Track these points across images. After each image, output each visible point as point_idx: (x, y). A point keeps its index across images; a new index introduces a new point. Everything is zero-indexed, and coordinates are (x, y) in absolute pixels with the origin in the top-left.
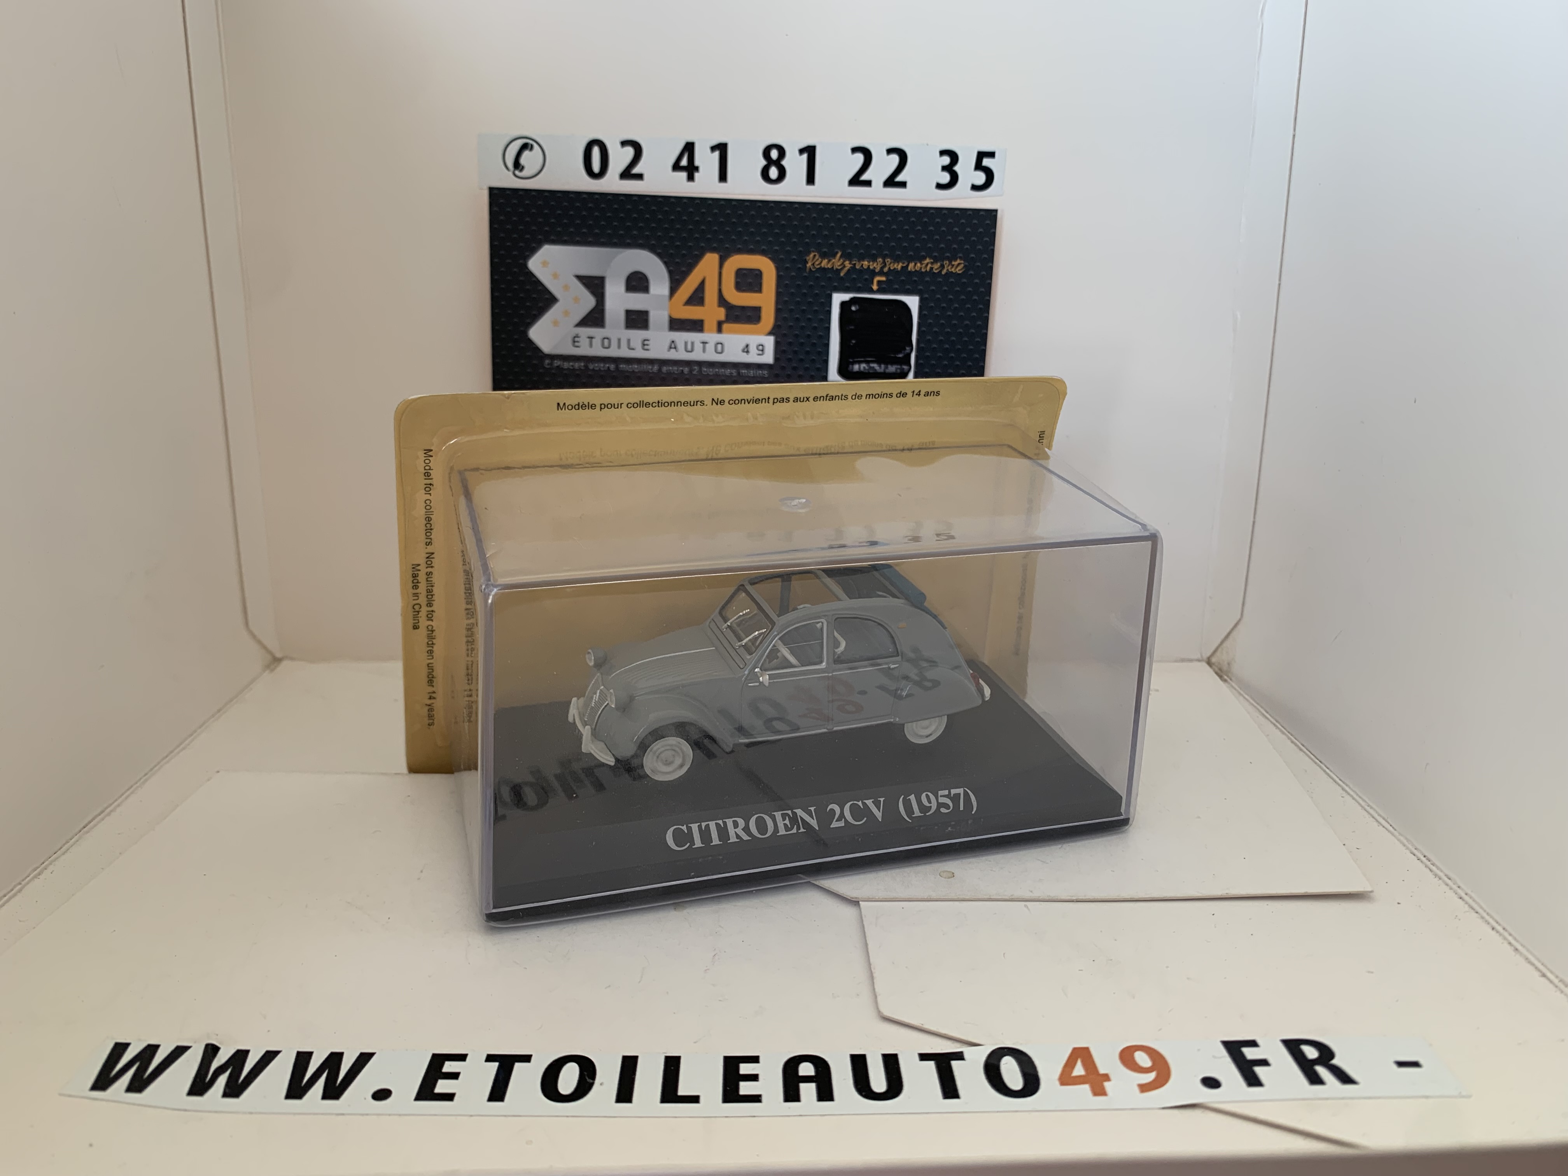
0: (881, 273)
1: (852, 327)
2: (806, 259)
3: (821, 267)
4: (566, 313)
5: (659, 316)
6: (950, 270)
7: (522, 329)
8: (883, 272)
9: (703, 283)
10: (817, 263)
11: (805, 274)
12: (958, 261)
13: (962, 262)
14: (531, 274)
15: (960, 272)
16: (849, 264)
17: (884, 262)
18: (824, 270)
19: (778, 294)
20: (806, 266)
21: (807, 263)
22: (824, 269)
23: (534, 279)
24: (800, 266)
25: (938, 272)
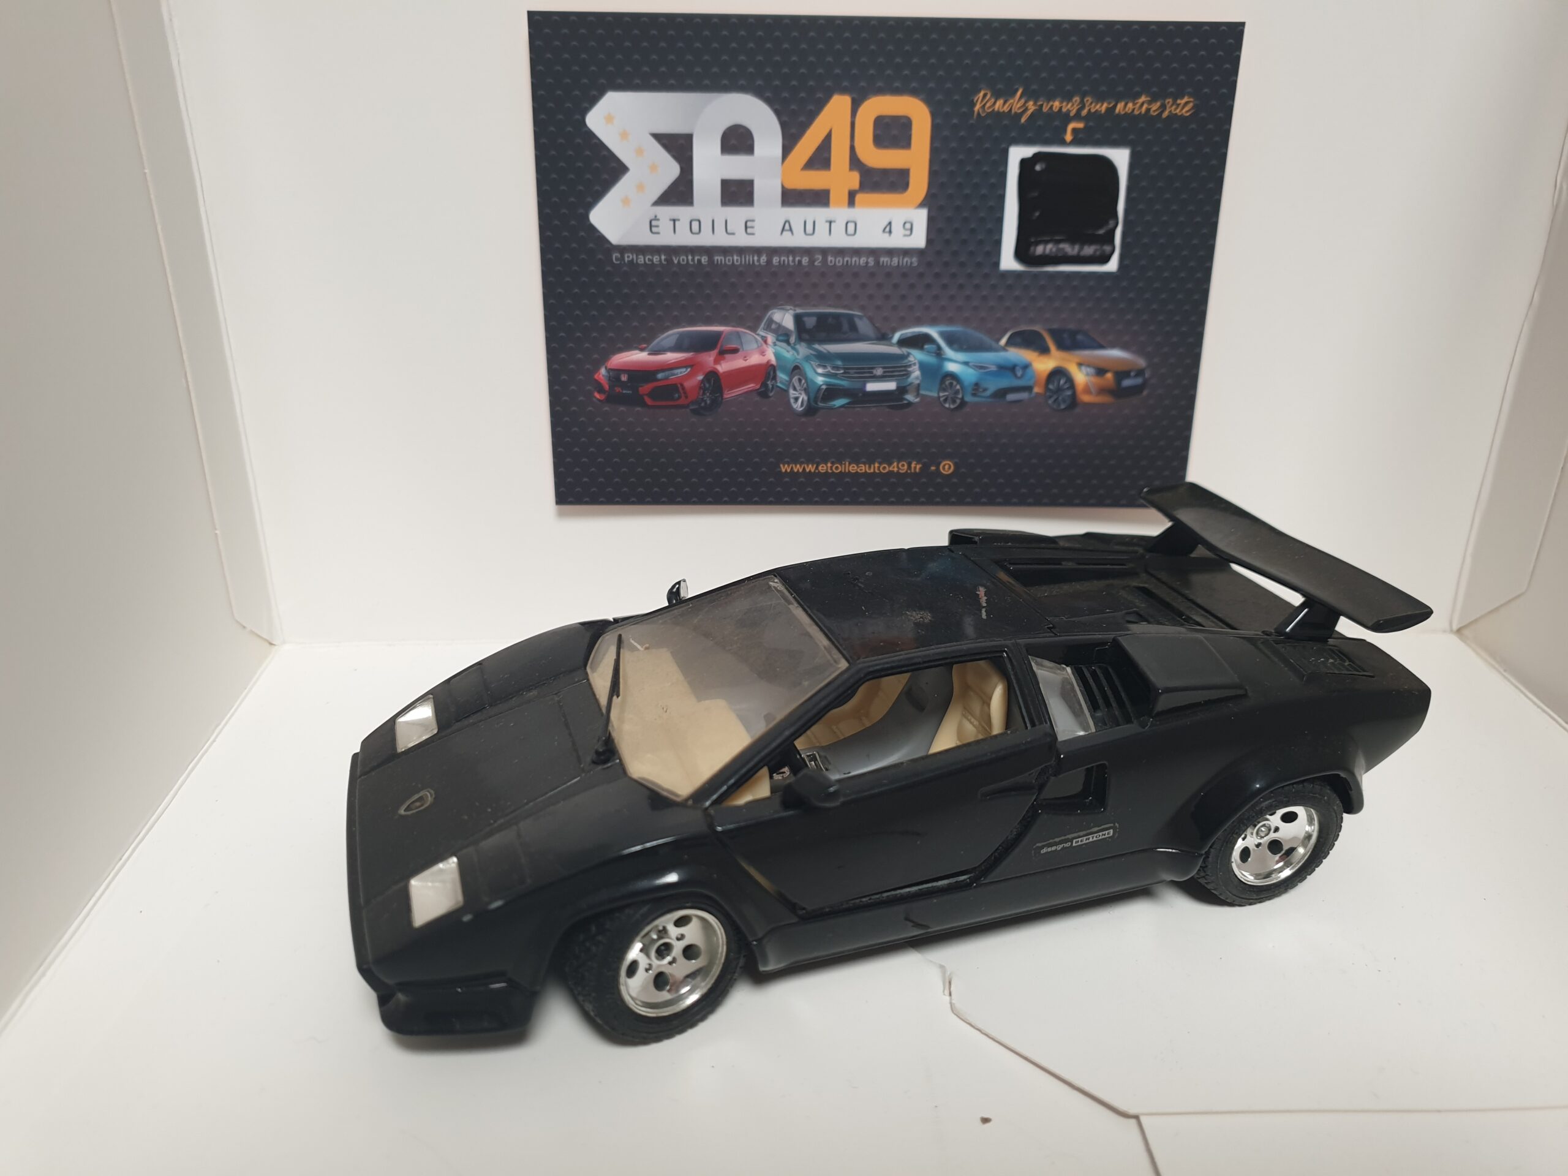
0: (1078, 117)
1: (1036, 194)
2: (973, 100)
3: (993, 110)
4: (640, 187)
5: (767, 188)
6: (1174, 112)
7: (581, 211)
8: (1080, 114)
9: (828, 138)
10: (988, 105)
11: (971, 121)
12: (1186, 99)
13: (1192, 100)
14: (591, 135)
15: (1188, 114)
16: (1035, 104)
17: (1082, 101)
18: (997, 115)
19: (934, 151)
20: (974, 111)
21: (973, 105)
22: (998, 112)
23: (595, 141)
24: (964, 110)
25: (1157, 115)
